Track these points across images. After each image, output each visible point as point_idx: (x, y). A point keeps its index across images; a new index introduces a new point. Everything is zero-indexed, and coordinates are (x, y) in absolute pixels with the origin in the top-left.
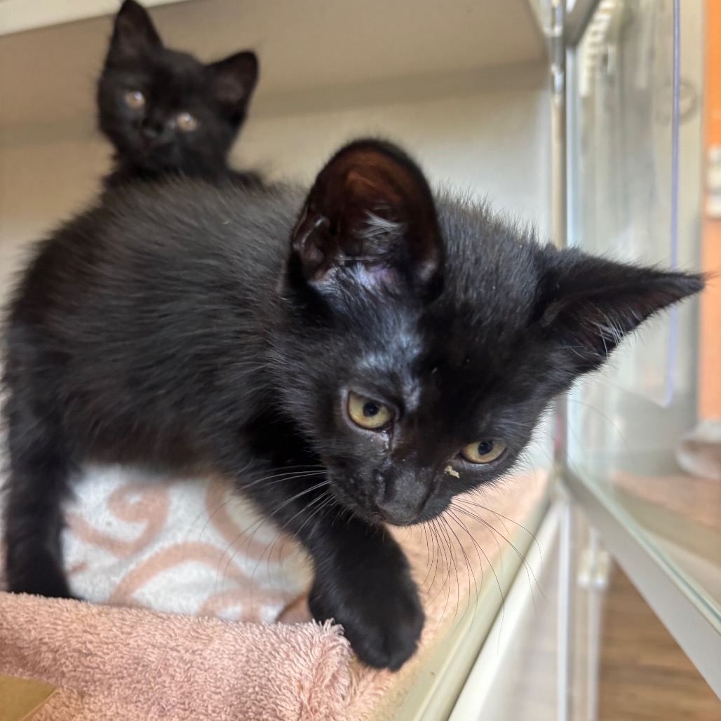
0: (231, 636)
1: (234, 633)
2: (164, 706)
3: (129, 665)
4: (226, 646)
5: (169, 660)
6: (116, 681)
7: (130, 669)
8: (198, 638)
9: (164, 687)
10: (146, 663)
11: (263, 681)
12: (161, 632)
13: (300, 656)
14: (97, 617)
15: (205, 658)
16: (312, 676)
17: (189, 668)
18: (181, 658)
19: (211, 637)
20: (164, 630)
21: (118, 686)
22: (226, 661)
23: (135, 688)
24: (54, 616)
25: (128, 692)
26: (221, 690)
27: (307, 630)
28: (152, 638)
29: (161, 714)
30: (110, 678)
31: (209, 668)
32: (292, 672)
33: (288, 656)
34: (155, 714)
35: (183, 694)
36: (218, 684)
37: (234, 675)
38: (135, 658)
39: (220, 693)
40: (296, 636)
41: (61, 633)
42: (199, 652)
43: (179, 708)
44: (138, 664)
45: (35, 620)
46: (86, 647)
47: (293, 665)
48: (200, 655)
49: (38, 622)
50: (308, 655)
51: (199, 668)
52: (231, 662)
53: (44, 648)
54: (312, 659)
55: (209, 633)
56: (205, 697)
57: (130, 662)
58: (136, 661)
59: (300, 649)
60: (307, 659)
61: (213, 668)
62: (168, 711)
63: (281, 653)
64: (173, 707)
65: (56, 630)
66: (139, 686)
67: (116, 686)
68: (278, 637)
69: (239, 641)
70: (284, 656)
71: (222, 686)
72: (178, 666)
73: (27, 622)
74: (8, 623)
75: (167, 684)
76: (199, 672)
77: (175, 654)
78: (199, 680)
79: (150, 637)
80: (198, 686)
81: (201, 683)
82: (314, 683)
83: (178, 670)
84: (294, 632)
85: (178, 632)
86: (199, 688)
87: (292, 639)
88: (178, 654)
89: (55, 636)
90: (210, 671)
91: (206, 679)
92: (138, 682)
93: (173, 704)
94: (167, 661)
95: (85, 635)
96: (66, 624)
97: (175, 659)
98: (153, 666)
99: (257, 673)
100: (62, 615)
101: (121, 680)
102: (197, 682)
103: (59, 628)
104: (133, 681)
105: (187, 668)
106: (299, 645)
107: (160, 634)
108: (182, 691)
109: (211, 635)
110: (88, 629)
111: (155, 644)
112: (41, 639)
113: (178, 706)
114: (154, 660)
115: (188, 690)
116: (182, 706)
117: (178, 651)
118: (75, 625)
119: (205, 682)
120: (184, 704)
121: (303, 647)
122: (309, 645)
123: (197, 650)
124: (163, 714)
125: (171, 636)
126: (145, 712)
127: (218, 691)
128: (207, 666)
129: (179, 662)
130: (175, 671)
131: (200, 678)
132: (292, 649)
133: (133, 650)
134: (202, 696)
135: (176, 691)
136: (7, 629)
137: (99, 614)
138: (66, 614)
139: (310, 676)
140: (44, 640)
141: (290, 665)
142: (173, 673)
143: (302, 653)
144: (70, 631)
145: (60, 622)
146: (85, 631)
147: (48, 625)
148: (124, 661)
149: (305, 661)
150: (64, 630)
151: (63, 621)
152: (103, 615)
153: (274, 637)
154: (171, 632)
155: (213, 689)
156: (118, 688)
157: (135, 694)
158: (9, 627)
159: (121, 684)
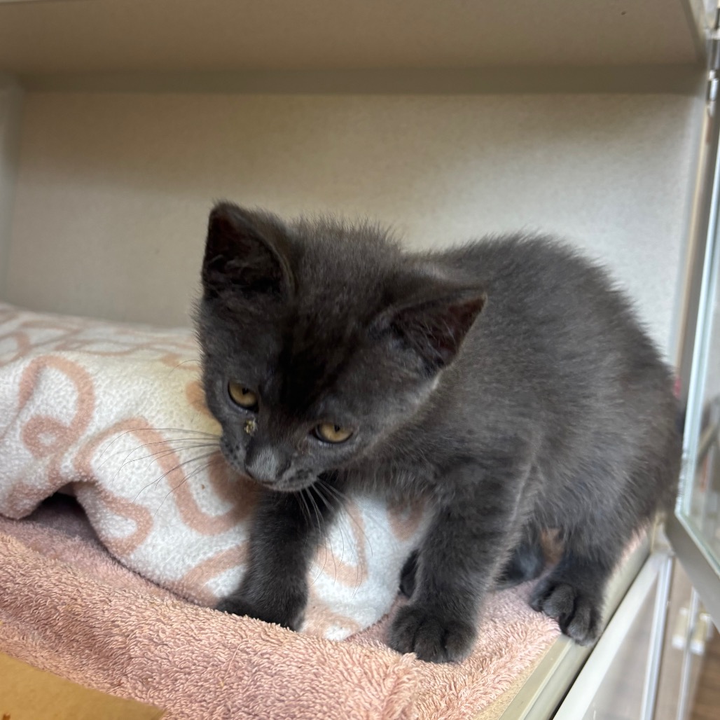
0: (302, 644)
1: (305, 642)
2: (230, 707)
3: (199, 661)
4: (296, 654)
5: (238, 662)
6: (182, 676)
7: (199, 666)
8: (268, 641)
9: (232, 688)
10: (215, 663)
11: (332, 702)
12: (233, 632)
13: (371, 684)
14: (171, 608)
15: (272, 663)
16: (382, 707)
17: (256, 671)
18: (250, 661)
19: (282, 642)
20: (236, 631)
21: (184, 681)
22: (295, 668)
23: (202, 686)
24: (129, 601)
25: (194, 690)
26: (285, 699)
27: (381, 658)
28: (224, 638)
29: (225, 716)
30: (177, 672)
31: (275, 674)
32: (362, 701)
33: (360, 681)
34: (219, 716)
35: (248, 697)
36: (283, 691)
37: (301, 685)
38: (206, 656)
39: (283, 701)
40: (370, 662)
41: (133, 618)
42: (267, 656)
43: (243, 712)
44: (209, 663)
45: (110, 601)
46: (158, 635)
47: (363, 692)
48: (269, 658)
49: (113, 603)
50: (379, 685)
51: (266, 673)
52: (299, 671)
53: (115, 631)
54: (384, 690)
55: (279, 638)
56: (269, 703)
57: (199, 658)
58: (206, 659)
59: (373, 677)
60: (378, 689)
61: (279, 675)
62: (233, 713)
63: (354, 677)
64: (239, 709)
65: (130, 614)
66: (207, 685)
67: (182, 681)
68: (351, 658)
69: (310, 651)
70: (356, 681)
71: (287, 695)
72: (246, 669)
73: (101, 601)
74: (82, 600)
75: (235, 686)
76: (265, 676)
77: (245, 656)
78: (265, 686)
79: (222, 636)
80: (263, 690)
81: (266, 688)
82: (383, 715)
83: (246, 673)
84: (368, 657)
85: (249, 633)
86: (264, 692)
87: (365, 664)
88: (247, 657)
89: (128, 620)
90: (276, 677)
91: (272, 685)
92: (206, 681)
93: (239, 706)
94: (236, 664)
95: (158, 624)
96: (141, 610)
97: (244, 662)
98: (222, 666)
99: (327, 692)
100: (136, 601)
101: (187, 676)
102: (262, 686)
103: (133, 613)
104: (200, 679)
105: (254, 671)
106: (372, 672)
107: (232, 634)
108: (248, 693)
109: (282, 640)
110: (162, 619)
111: (226, 645)
112: (113, 622)
113: (243, 709)
114: (224, 660)
115: (253, 694)
116: (246, 709)
117: (248, 653)
118: (148, 613)
119: (270, 688)
120: (248, 707)
121: (376, 676)
122: (382, 675)
123: (266, 653)
124: (227, 716)
125: (242, 637)
126: (210, 713)
127: (282, 698)
128: (274, 672)
129: (248, 664)
130: (243, 673)
131: (266, 682)
132: (364, 676)
133: (204, 647)
134: (266, 701)
135: (243, 694)
136: (81, 605)
137: (174, 606)
138: (141, 601)
139: (380, 708)
140: (116, 623)
141: (361, 692)
142: (241, 675)
143: (373, 681)
144: (144, 617)
145: (134, 607)
146: (158, 620)
147: (122, 609)
148: (194, 656)
149: (376, 690)
150: (137, 616)
151: (137, 607)
152: (178, 607)
153: (348, 656)
154: (242, 633)
155: (277, 695)
156: (182, 684)
157: (201, 693)
158: (83, 604)
159: (187, 680)
